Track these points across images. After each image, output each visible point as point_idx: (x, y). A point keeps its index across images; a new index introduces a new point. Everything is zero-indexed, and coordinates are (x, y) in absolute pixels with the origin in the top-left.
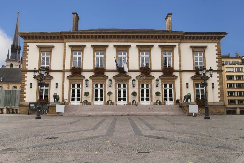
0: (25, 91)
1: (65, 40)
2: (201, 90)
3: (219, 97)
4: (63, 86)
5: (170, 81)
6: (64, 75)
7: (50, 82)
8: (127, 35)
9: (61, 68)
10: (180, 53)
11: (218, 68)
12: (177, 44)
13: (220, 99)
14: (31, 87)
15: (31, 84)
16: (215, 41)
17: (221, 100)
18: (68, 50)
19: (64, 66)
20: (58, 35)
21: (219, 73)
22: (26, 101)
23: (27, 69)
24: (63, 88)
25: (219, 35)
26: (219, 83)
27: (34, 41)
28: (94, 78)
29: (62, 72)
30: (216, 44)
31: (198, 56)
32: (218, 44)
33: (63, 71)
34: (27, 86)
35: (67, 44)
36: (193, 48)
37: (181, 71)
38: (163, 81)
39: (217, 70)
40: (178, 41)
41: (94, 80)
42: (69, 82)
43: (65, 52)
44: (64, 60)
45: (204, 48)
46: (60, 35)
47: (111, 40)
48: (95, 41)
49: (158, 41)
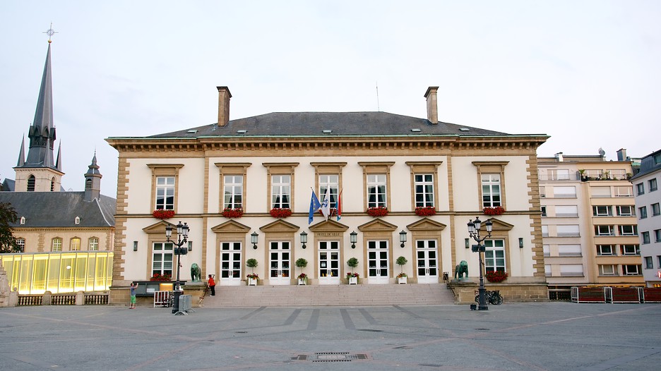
0: (123, 257)
1: (208, 153)
2: (496, 251)
3: (534, 266)
4: (204, 246)
5: (431, 233)
6: (205, 223)
8: (338, 141)
9: (200, 211)
10: (450, 176)
11: (531, 206)
12: (444, 159)
13: (535, 270)
14: (135, 249)
15: (136, 243)
16: (524, 151)
17: (538, 272)
18: (214, 174)
19: (206, 206)
20: (192, 143)
21: (533, 216)
22: (125, 279)
23: (127, 212)
24: (204, 252)
25: (532, 140)
26: (533, 237)
27: (140, 154)
28: (269, 229)
29: (202, 217)
30: (527, 158)
31: (491, 180)
32: (532, 157)
33: (204, 216)
34: (128, 248)
35: (213, 161)
36: (479, 166)
37: (453, 214)
38: (415, 233)
39: (530, 211)
40: (446, 153)
41: (270, 235)
42: (217, 238)
43: (207, 178)
44: (206, 194)
45: (502, 165)
46: (196, 143)
47: (305, 152)
48: (271, 154)
49: (404, 153)
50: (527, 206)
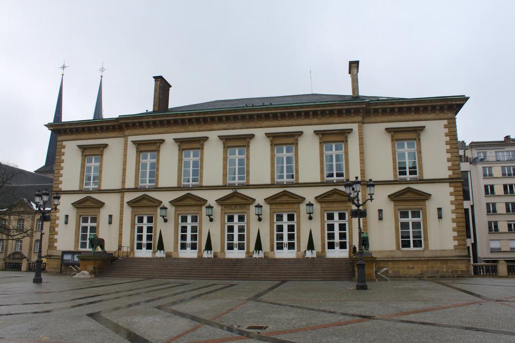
0: (57, 229)
1: (127, 132)
2: (412, 223)
3: (455, 238)
4: (121, 220)
5: (341, 205)
6: (122, 198)
7: (99, 212)
9: (118, 186)
10: (361, 144)
11: (451, 173)
12: (355, 127)
13: (456, 243)
14: (66, 223)
15: (67, 216)
16: (442, 115)
17: (459, 245)
18: (132, 151)
19: (124, 182)
20: (113, 124)
21: (453, 184)
22: (57, 249)
23: (61, 189)
24: (121, 225)
25: (449, 103)
26: (453, 207)
27: (74, 137)
28: (178, 203)
29: (120, 192)
30: (446, 122)
31: (406, 149)
32: (450, 121)
33: (122, 191)
34: (61, 222)
35: (131, 138)
36: (392, 133)
37: (371, 184)
38: (324, 205)
39: (449, 179)
40: (357, 120)
41: (179, 209)
42: (132, 212)
43: (125, 155)
44: (124, 170)
46: (116, 123)
47: (215, 126)
48: (183, 130)
49: (313, 122)
50: (447, 174)
